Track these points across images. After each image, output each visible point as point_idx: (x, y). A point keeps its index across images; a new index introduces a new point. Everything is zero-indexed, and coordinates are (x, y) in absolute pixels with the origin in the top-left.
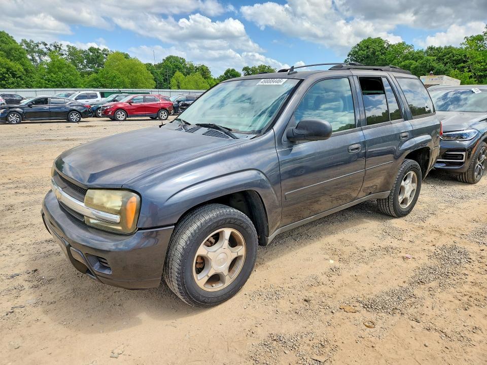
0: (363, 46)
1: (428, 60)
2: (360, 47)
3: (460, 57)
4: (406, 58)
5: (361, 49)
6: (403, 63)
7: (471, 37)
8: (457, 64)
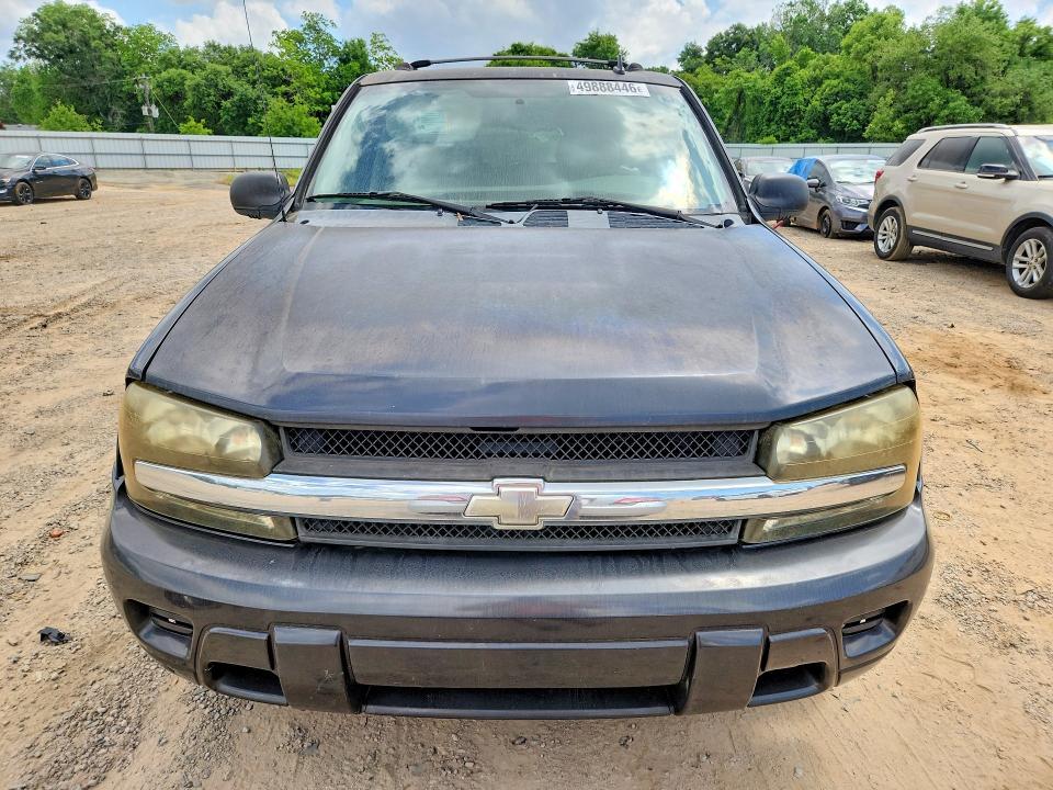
0: (52, 23)
1: (217, 73)
2: (41, 21)
3: (275, 73)
4: (166, 63)
5: (46, 28)
6: (164, 74)
7: (283, 32)
8: (274, 86)
